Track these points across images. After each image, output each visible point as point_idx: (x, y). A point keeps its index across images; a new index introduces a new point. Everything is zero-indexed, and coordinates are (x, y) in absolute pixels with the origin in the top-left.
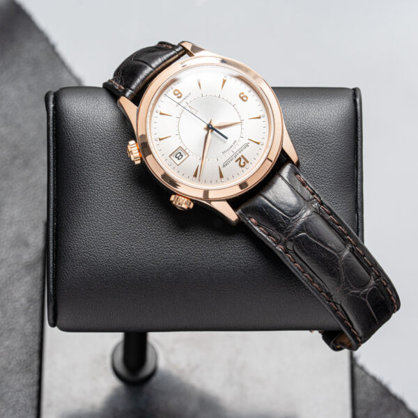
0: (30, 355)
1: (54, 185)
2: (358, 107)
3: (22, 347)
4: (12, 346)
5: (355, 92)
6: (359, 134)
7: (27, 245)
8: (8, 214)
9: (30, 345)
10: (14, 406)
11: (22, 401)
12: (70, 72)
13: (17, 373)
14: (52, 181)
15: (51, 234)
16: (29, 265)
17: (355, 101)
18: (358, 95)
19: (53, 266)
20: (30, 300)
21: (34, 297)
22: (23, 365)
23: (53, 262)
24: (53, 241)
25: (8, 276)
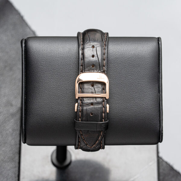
0: (14, 154)
1: (25, 80)
2: (160, 46)
3: (10, 151)
4: (6, 150)
5: (159, 39)
6: (160, 58)
7: (12, 105)
8: (3, 92)
9: (14, 150)
10: (7, 176)
11: (11, 175)
12: (30, 28)
13: (8, 162)
14: (24, 79)
15: (23, 102)
16: (13, 114)
17: (159, 43)
18: (160, 40)
19: (24, 116)
20: (14, 130)
21: (15, 128)
22: (11, 159)
23: (25, 115)
24: (24, 105)
25: (4, 119)
